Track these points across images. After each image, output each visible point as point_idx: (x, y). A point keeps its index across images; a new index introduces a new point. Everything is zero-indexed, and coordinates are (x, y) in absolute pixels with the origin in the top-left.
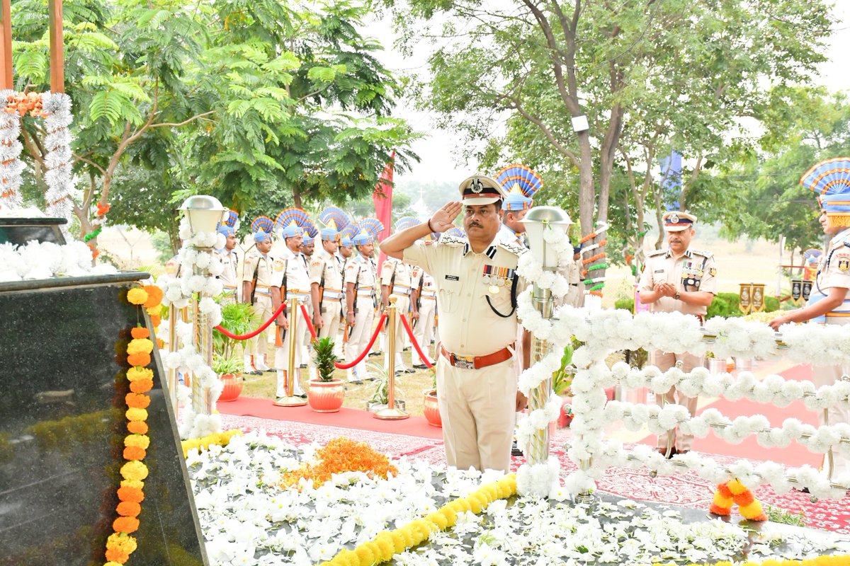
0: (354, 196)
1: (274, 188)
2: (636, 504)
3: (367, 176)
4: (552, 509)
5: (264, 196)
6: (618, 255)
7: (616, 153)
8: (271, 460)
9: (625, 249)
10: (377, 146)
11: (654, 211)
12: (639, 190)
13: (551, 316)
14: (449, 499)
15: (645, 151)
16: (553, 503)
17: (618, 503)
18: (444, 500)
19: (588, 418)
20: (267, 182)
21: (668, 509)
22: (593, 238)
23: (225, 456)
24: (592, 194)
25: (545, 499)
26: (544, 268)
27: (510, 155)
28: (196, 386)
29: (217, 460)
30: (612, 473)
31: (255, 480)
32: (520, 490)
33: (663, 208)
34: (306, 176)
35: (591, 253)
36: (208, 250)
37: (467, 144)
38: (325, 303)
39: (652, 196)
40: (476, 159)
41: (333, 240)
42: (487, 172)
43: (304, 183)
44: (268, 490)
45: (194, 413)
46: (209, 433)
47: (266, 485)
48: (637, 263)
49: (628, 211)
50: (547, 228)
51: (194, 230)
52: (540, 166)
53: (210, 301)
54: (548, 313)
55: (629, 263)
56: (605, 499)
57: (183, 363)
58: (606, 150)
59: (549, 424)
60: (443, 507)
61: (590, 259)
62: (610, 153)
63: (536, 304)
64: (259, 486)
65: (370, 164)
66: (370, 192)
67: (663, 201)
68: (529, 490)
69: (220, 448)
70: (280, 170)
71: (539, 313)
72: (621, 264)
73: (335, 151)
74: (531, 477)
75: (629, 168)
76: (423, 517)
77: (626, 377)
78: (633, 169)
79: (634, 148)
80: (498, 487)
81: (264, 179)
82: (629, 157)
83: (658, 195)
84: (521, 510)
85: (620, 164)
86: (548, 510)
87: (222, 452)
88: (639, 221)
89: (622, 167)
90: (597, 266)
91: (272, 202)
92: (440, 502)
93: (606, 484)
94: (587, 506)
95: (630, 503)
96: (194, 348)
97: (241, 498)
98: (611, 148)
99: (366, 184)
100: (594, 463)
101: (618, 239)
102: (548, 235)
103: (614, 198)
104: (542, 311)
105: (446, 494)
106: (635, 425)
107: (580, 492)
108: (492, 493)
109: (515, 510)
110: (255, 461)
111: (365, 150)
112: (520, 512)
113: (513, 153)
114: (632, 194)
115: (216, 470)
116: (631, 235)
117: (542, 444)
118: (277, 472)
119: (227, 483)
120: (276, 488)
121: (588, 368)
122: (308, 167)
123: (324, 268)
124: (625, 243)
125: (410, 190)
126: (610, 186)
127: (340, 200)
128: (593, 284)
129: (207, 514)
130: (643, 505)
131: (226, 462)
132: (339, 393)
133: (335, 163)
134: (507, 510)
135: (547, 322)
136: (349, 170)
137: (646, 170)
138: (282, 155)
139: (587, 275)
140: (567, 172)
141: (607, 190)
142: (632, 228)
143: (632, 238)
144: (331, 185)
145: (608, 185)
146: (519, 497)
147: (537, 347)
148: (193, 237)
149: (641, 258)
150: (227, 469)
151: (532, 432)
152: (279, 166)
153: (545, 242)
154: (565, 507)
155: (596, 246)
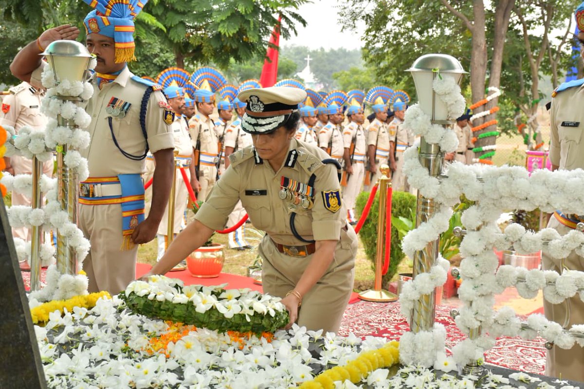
0: (238, 58)
1: (157, 50)
2: (530, 378)
3: (252, 38)
4: (438, 380)
5: (146, 58)
6: (509, 124)
7: (512, 15)
8: (139, 323)
9: (517, 117)
10: (262, 7)
11: (548, 77)
12: (535, 54)
13: (439, 174)
14: (327, 367)
15: (542, 13)
16: (438, 374)
17: (510, 376)
18: (322, 368)
19: (477, 283)
20: (150, 44)
21: (565, 384)
22: (484, 105)
23: (91, 319)
24: (484, 58)
25: (430, 369)
26: (433, 121)
27: (400, 18)
28: (61, 245)
29: (82, 323)
30: (501, 346)
31: (120, 344)
32: (403, 358)
33: (559, 74)
34: (189, 37)
35: (481, 120)
36: (75, 99)
37: (356, 6)
38: (202, 167)
39: (548, 62)
40: (364, 22)
41: (209, 101)
42: (375, 36)
43: (187, 45)
44: (134, 355)
45: (58, 273)
46: (74, 294)
47: (132, 350)
48: (530, 131)
49: (522, 77)
50: (438, 77)
51: (58, 78)
52: (430, 30)
53: (76, 154)
54: (436, 170)
55: (522, 132)
56: (496, 371)
57: (47, 220)
58: (501, 12)
59: (435, 289)
60: (320, 375)
61: (481, 126)
62: (506, 16)
63: (423, 161)
64: (123, 351)
65: (254, 25)
66: (255, 56)
67: (559, 67)
68: (413, 359)
69: (85, 310)
70: (161, 29)
71: (426, 171)
72: (512, 134)
73: (219, 11)
74: (415, 345)
75: (525, 31)
76: (298, 385)
77: (520, 240)
78: (529, 32)
79: (531, 10)
80: (380, 356)
81: (147, 41)
82: (525, 19)
83: (555, 60)
84: (403, 380)
85: (516, 27)
86: (433, 381)
87: (87, 315)
88: (533, 88)
89: (518, 31)
90: (488, 133)
91: (155, 65)
92: (317, 370)
93: (495, 356)
94: (476, 378)
95: (522, 376)
96: (58, 205)
97: (104, 363)
98: (506, 9)
99: (250, 47)
100: (483, 332)
101: (510, 106)
102: (439, 86)
103: (507, 64)
104: (429, 168)
105: (323, 361)
106: (530, 292)
107: (468, 362)
108: (373, 362)
109: (397, 381)
110: (122, 324)
111: (249, 11)
112: (403, 383)
113: (403, 16)
114: (527, 59)
115: (79, 333)
116: (523, 102)
117: (427, 311)
118: (145, 335)
119: (90, 347)
120: (142, 353)
121: (478, 229)
122: (191, 27)
123: (200, 131)
124: (517, 110)
125: (297, 57)
126: (504, 50)
127: (224, 64)
128: (483, 152)
129: (65, 381)
130: (538, 379)
131: (91, 325)
132: (218, 258)
133: (219, 24)
134: (389, 381)
135: (434, 180)
136: (232, 32)
137: (543, 32)
138: (164, 14)
139: (477, 143)
140: (460, 37)
141: (501, 54)
142: (526, 95)
143: (526, 106)
144: (214, 47)
145: (502, 49)
146: (403, 367)
147: (424, 207)
148: (56, 85)
149: (535, 126)
150: (90, 333)
151: (417, 297)
152: (161, 26)
153: (434, 92)
154: (452, 378)
155: (487, 112)
